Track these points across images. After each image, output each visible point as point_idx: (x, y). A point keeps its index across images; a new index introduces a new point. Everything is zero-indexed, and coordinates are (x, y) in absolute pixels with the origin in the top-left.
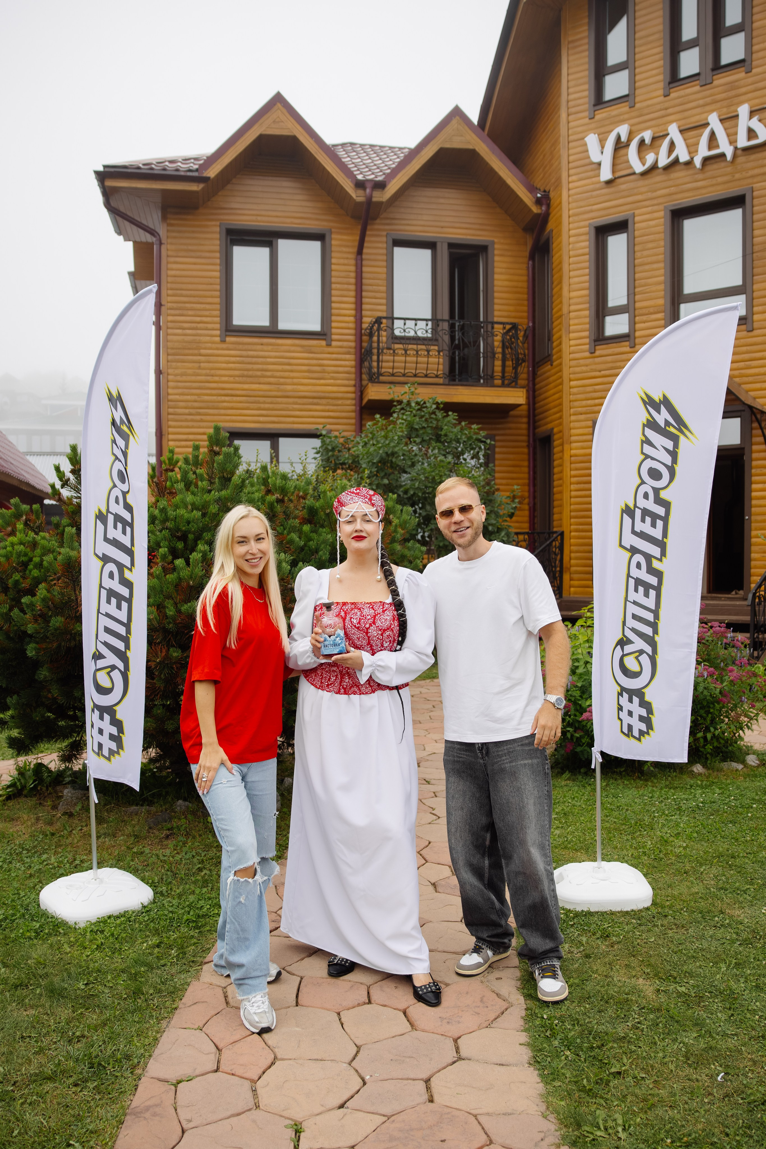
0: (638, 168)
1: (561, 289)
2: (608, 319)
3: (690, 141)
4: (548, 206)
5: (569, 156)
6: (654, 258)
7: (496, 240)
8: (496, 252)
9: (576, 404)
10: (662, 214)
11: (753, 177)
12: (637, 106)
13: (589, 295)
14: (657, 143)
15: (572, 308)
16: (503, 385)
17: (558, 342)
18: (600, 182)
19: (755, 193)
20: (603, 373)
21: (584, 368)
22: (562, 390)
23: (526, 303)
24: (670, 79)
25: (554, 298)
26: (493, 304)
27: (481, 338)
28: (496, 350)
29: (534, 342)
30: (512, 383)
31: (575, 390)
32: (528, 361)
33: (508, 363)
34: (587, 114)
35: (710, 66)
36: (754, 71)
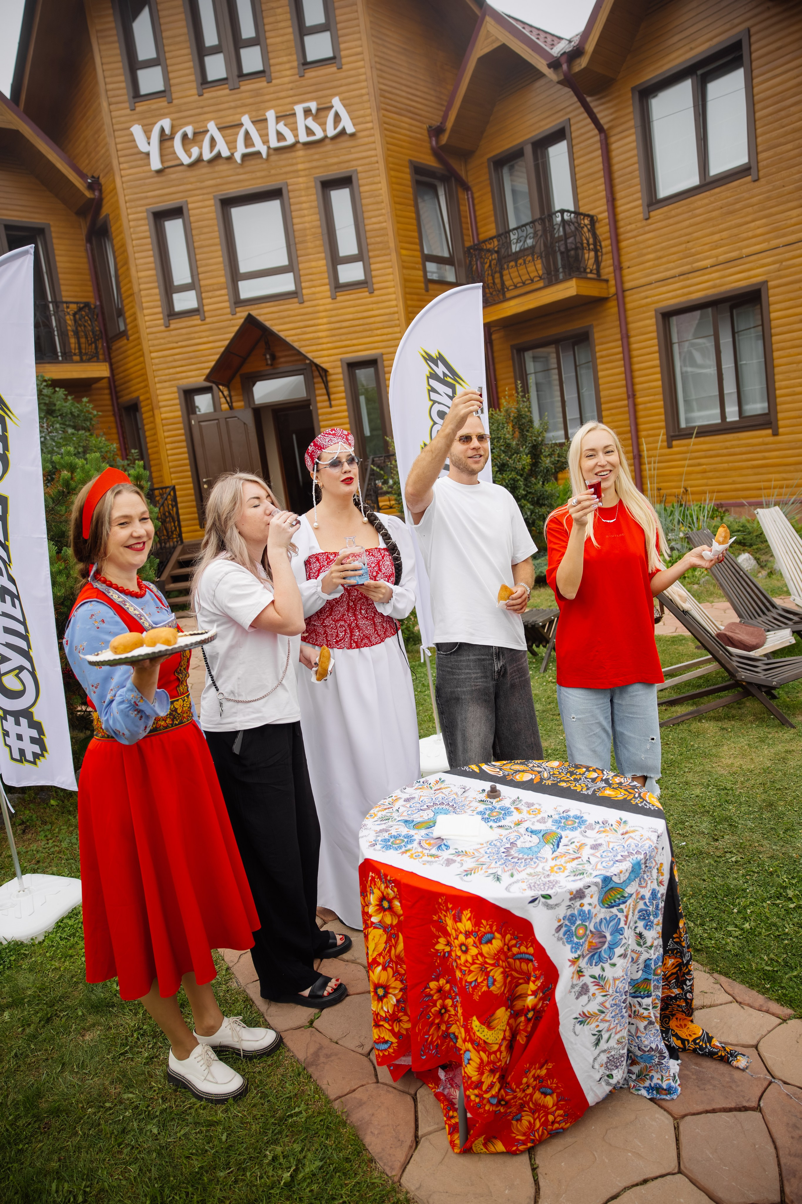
0: (185, 159)
1: (128, 269)
2: (176, 296)
3: (229, 138)
4: (100, 191)
5: (116, 144)
6: (211, 242)
7: (51, 223)
8: (54, 235)
9: (159, 373)
10: (212, 202)
11: (286, 173)
12: (175, 102)
13: (156, 275)
14: (199, 138)
15: (142, 287)
16: (81, 361)
17: (132, 318)
18: (151, 171)
19: (290, 188)
20: (180, 344)
21: (162, 341)
22: (144, 362)
23: (90, 283)
24: (200, 81)
25: (121, 278)
26: (59, 285)
27: (53, 318)
28: (69, 328)
29: (104, 319)
30: (93, 358)
31: (156, 361)
32: (102, 338)
33: (83, 340)
34: (127, 105)
35: (235, 72)
36: (274, 82)
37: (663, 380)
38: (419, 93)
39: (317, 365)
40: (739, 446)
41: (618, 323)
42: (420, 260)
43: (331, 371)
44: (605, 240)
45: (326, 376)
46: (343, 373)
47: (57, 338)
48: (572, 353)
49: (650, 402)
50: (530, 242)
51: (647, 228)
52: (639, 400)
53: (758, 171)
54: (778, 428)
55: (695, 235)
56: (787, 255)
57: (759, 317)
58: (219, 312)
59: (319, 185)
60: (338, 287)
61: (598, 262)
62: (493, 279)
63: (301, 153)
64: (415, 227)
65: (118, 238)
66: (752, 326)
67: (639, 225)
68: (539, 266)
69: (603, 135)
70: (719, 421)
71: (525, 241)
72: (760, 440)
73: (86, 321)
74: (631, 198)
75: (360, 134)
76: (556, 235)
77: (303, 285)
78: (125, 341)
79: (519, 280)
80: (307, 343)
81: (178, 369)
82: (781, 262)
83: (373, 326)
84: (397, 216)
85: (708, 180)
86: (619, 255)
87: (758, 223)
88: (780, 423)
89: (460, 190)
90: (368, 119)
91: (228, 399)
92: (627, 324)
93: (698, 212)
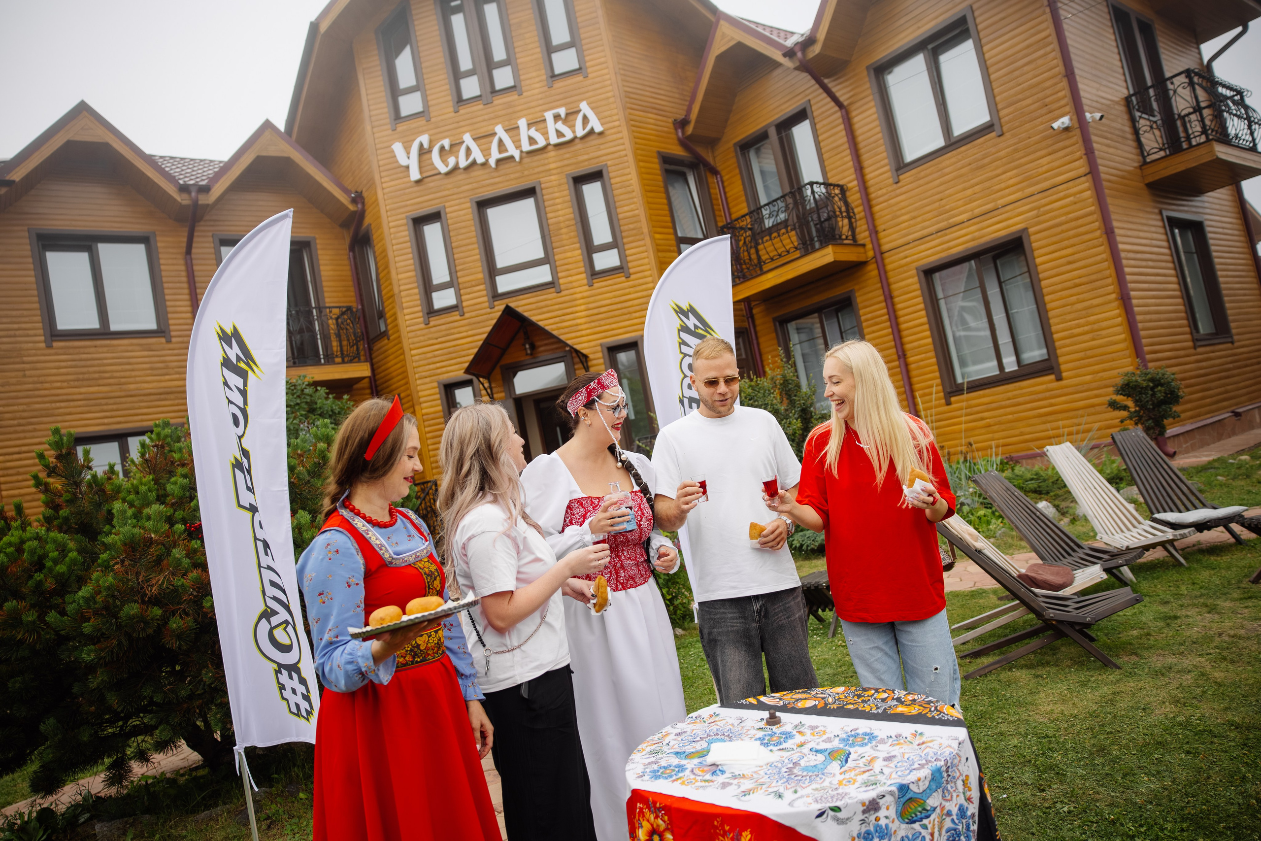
0: (443, 169)
1: (389, 272)
2: (435, 295)
3: (483, 147)
4: (363, 204)
5: (378, 161)
6: (468, 241)
7: (317, 236)
8: (319, 247)
9: (420, 369)
10: (469, 205)
11: (539, 173)
12: (433, 120)
13: (416, 276)
14: (455, 149)
15: (402, 288)
16: (343, 362)
17: (393, 318)
18: (411, 181)
19: (543, 186)
20: (440, 340)
21: (422, 338)
22: (404, 360)
23: (352, 289)
24: (456, 100)
25: (382, 282)
26: (323, 292)
27: (316, 323)
28: (332, 331)
29: (365, 322)
30: (354, 359)
31: (417, 358)
32: (363, 339)
33: (345, 343)
34: (389, 126)
35: (489, 89)
36: (525, 94)
37: (932, 336)
38: (662, 92)
39: (577, 351)
40: (1022, 395)
41: (879, 285)
42: (674, 242)
43: (591, 356)
44: (857, 207)
45: (587, 362)
46: (604, 357)
47: (319, 341)
48: (836, 320)
49: (922, 360)
50: (782, 216)
51: (898, 191)
52: (911, 360)
53: (1002, 127)
54: (1060, 372)
55: (947, 192)
56: (1043, 201)
57: (1024, 263)
58: (478, 307)
59: (571, 181)
60: (594, 274)
61: (852, 228)
62: (749, 255)
63: (552, 154)
64: (667, 212)
65: (379, 245)
66: (1018, 273)
67: (890, 189)
68: (794, 239)
69: (843, 111)
70: (998, 373)
71: (777, 215)
72: (1044, 387)
73: (348, 325)
74: (878, 165)
75: (607, 132)
76: (808, 207)
77: (560, 275)
78: (386, 341)
79: (775, 253)
80: (566, 330)
81: (438, 365)
82: (1038, 208)
83: (631, 309)
84: (648, 203)
85: (953, 140)
86: (873, 220)
87: (1009, 174)
88: (1063, 367)
89: (709, 175)
90: (615, 118)
91: (489, 391)
92: (889, 285)
93: (946, 170)
